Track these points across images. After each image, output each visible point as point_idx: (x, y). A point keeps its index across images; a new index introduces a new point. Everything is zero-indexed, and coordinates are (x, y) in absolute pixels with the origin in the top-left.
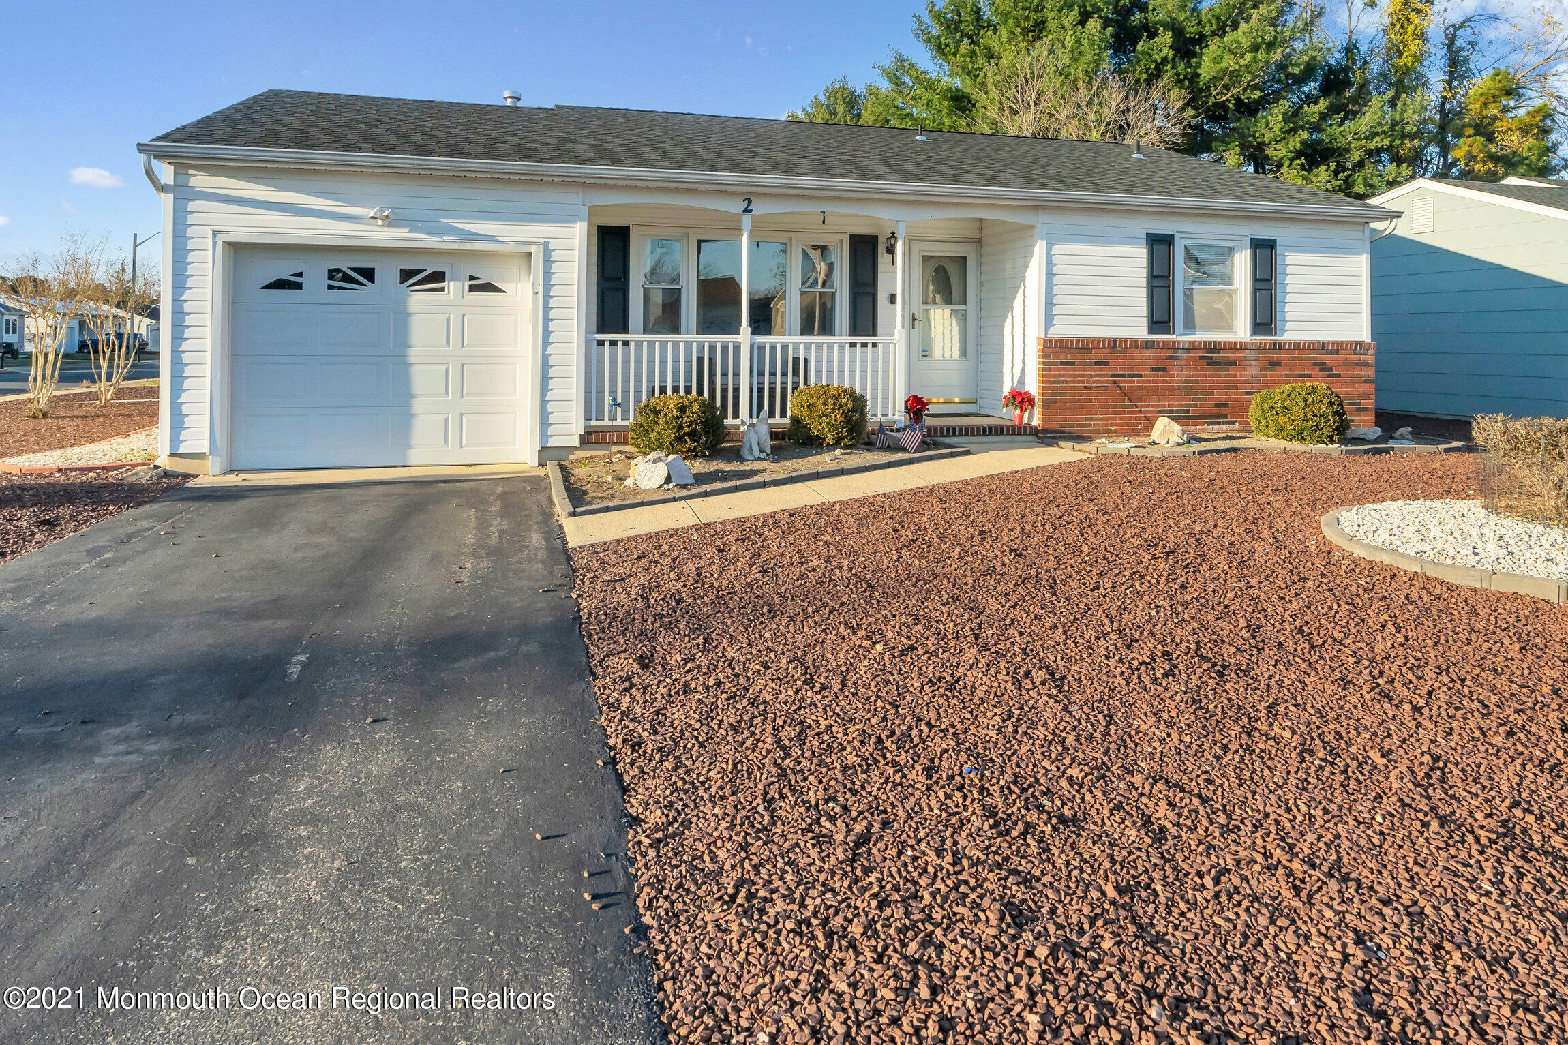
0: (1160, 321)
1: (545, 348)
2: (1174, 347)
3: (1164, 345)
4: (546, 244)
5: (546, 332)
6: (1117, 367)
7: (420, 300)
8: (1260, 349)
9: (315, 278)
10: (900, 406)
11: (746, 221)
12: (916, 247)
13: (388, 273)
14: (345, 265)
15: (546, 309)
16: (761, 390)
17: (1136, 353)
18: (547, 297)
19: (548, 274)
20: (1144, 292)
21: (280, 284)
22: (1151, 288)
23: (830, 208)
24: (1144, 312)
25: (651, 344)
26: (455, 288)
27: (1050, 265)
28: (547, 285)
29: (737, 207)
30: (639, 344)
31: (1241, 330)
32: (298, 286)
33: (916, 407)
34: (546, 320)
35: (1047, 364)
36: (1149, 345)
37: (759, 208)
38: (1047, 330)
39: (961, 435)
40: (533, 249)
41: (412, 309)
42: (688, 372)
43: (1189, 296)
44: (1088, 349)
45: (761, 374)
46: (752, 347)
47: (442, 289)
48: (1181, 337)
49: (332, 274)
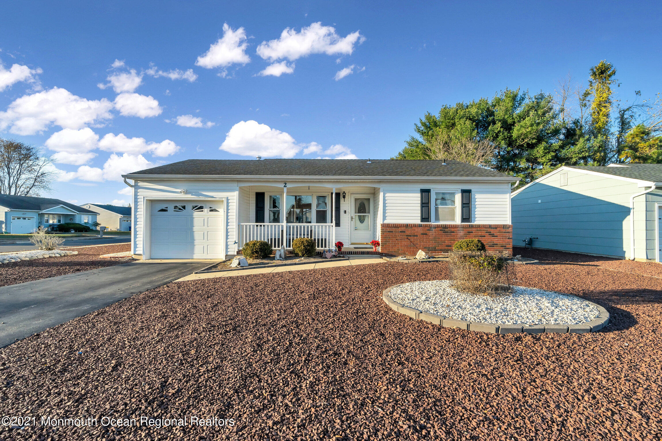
0: (425, 218)
1: (227, 227)
2: (430, 227)
3: (426, 226)
4: (227, 198)
5: (227, 223)
6: (408, 233)
7: (196, 214)
8: (463, 227)
9: (171, 208)
10: (334, 245)
11: (285, 190)
12: (353, 196)
13: (189, 207)
14: (179, 205)
15: (227, 216)
16: (290, 240)
17: (416, 228)
18: (227, 213)
19: (228, 206)
20: (419, 208)
21: (162, 210)
22: (422, 207)
23: (311, 185)
24: (419, 215)
25: (271, 226)
26: (206, 210)
27: (384, 200)
28: (228, 209)
29: (282, 185)
30: (268, 226)
31: (458, 221)
32: (167, 211)
33: (339, 245)
34: (227, 219)
35: (383, 232)
36: (420, 226)
37: (289, 186)
38: (383, 221)
39: (354, 254)
40: (224, 199)
41: (194, 217)
42: (279, 234)
43: (437, 209)
44: (398, 227)
45: (290, 235)
46: (287, 227)
47: (202, 211)
48: (433, 223)
49: (176, 207)
